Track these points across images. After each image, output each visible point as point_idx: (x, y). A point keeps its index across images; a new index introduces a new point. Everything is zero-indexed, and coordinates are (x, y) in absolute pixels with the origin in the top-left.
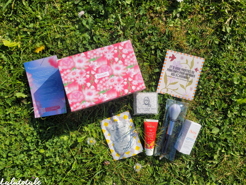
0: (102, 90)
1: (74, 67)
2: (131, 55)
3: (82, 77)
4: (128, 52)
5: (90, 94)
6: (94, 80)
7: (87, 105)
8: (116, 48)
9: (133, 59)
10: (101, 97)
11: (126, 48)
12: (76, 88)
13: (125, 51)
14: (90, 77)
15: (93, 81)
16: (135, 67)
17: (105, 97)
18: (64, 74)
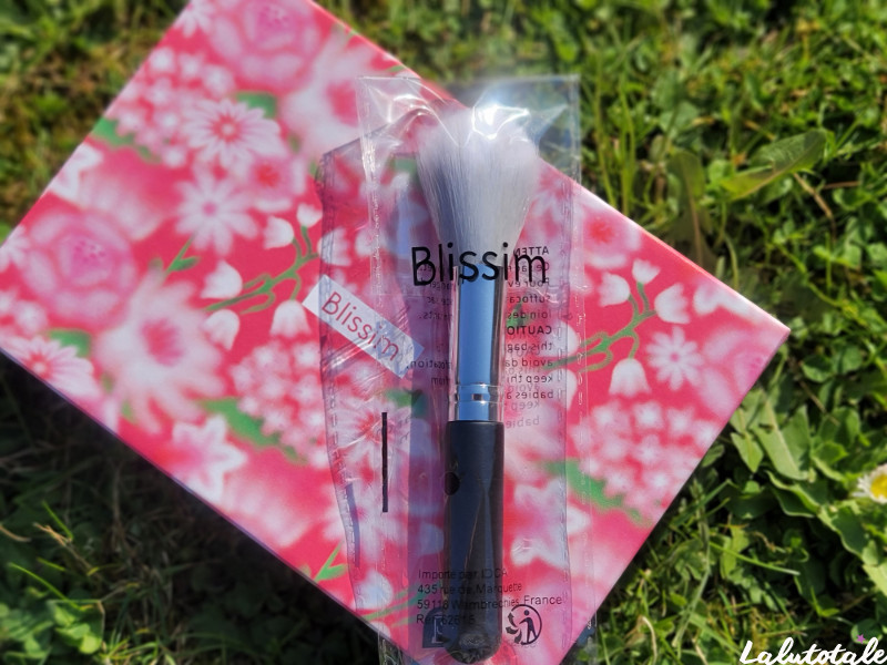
0: (250, 405)
1: (270, 95)
2: (680, 422)
3: (242, 201)
4: (686, 385)
5: (160, 341)
6: (283, 293)
7: (73, 381)
8: (644, 274)
9: (661, 466)
10: (197, 435)
11: (700, 349)
12: (138, 222)
13: (675, 357)
14: (284, 256)
15: (272, 296)
16: (609, 523)
17: (216, 471)
18: (179, 69)
